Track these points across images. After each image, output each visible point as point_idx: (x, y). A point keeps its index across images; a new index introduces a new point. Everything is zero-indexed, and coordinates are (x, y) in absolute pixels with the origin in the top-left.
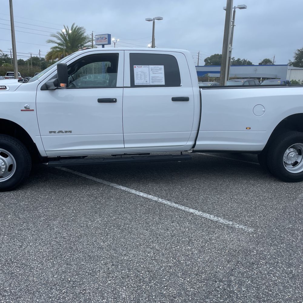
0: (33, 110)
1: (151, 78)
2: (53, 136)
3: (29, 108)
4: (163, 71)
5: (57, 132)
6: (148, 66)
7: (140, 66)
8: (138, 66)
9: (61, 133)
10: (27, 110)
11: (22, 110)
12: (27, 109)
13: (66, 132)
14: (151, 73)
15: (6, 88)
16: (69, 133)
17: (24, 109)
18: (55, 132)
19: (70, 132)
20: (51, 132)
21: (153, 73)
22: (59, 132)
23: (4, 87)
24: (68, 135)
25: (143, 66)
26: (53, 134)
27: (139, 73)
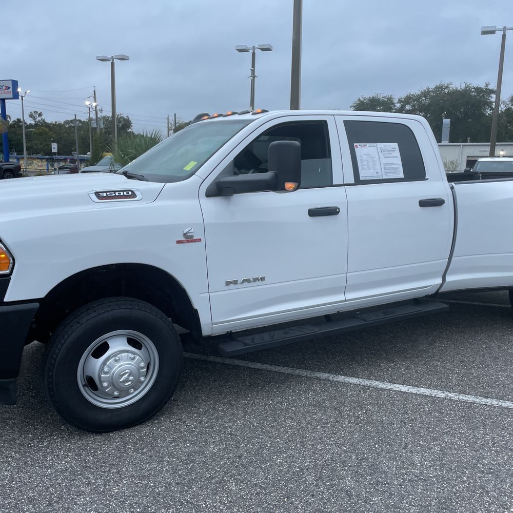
0: (199, 240)
1: (383, 166)
2: (233, 290)
3: (192, 236)
4: (397, 153)
5: (239, 282)
6: (375, 144)
7: (364, 144)
8: (361, 144)
9: (246, 284)
10: (189, 242)
11: (178, 242)
12: (189, 239)
13: (255, 280)
14: (382, 156)
15: (134, 195)
16: (260, 282)
17: (183, 239)
18: (235, 282)
19: (263, 279)
20: (228, 284)
21: (385, 157)
22: (244, 281)
23: (130, 193)
24: (259, 286)
25: (368, 144)
26: (232, 286)
27: (365, 157)
